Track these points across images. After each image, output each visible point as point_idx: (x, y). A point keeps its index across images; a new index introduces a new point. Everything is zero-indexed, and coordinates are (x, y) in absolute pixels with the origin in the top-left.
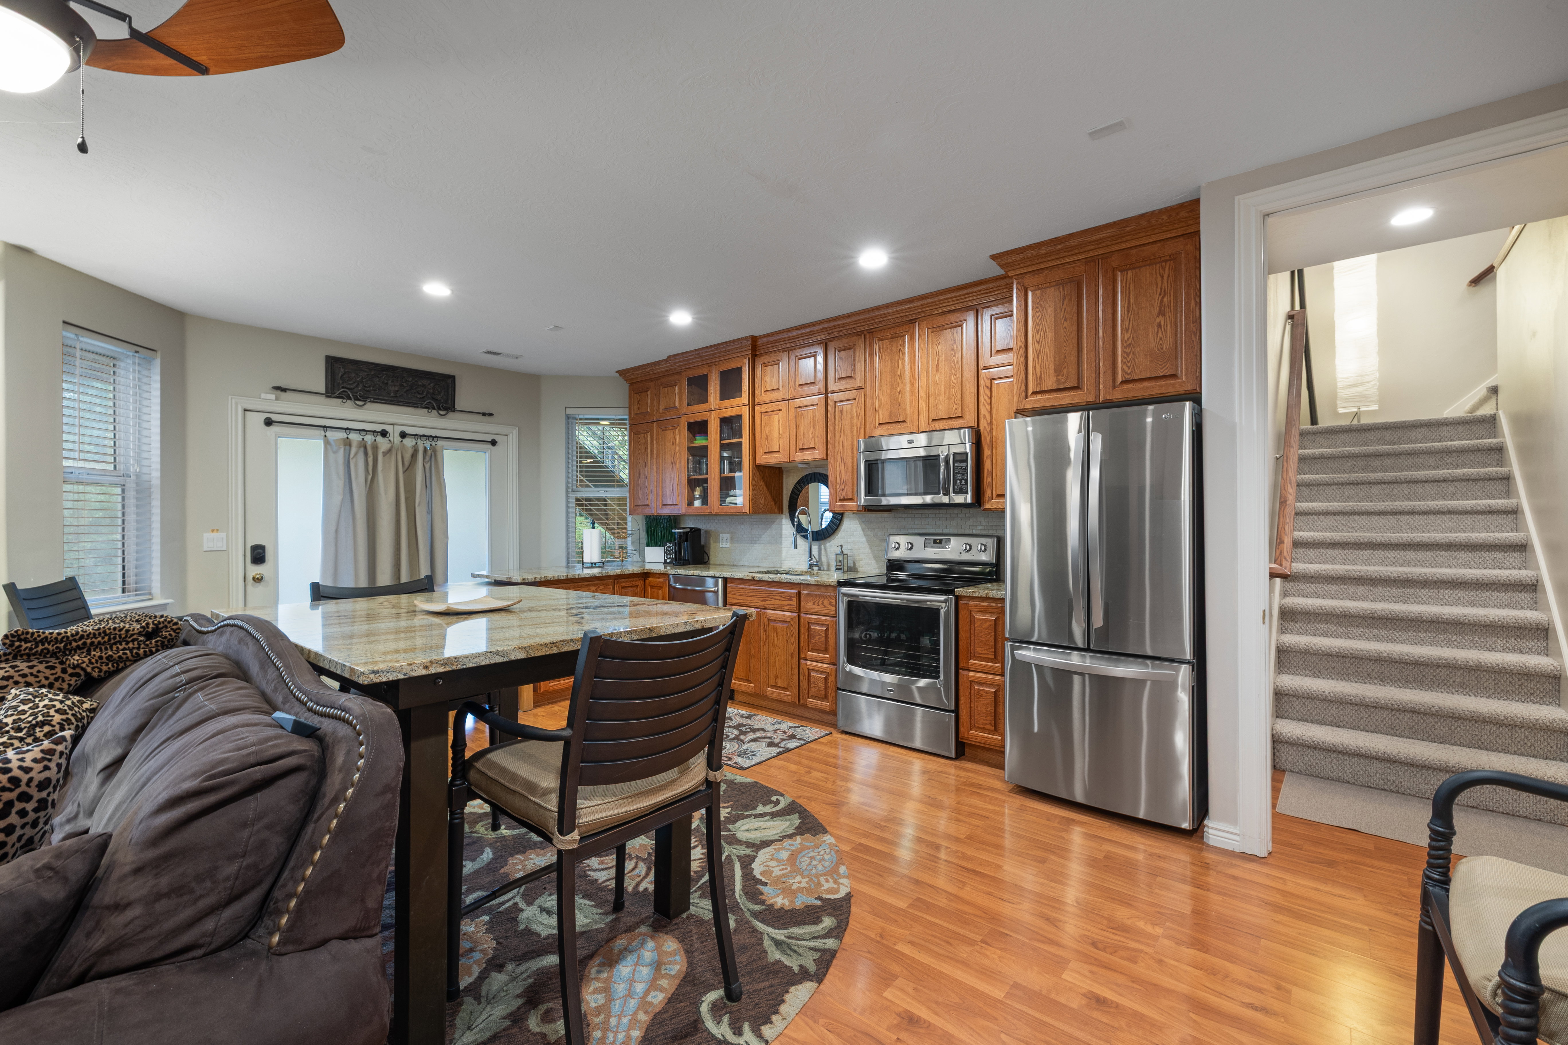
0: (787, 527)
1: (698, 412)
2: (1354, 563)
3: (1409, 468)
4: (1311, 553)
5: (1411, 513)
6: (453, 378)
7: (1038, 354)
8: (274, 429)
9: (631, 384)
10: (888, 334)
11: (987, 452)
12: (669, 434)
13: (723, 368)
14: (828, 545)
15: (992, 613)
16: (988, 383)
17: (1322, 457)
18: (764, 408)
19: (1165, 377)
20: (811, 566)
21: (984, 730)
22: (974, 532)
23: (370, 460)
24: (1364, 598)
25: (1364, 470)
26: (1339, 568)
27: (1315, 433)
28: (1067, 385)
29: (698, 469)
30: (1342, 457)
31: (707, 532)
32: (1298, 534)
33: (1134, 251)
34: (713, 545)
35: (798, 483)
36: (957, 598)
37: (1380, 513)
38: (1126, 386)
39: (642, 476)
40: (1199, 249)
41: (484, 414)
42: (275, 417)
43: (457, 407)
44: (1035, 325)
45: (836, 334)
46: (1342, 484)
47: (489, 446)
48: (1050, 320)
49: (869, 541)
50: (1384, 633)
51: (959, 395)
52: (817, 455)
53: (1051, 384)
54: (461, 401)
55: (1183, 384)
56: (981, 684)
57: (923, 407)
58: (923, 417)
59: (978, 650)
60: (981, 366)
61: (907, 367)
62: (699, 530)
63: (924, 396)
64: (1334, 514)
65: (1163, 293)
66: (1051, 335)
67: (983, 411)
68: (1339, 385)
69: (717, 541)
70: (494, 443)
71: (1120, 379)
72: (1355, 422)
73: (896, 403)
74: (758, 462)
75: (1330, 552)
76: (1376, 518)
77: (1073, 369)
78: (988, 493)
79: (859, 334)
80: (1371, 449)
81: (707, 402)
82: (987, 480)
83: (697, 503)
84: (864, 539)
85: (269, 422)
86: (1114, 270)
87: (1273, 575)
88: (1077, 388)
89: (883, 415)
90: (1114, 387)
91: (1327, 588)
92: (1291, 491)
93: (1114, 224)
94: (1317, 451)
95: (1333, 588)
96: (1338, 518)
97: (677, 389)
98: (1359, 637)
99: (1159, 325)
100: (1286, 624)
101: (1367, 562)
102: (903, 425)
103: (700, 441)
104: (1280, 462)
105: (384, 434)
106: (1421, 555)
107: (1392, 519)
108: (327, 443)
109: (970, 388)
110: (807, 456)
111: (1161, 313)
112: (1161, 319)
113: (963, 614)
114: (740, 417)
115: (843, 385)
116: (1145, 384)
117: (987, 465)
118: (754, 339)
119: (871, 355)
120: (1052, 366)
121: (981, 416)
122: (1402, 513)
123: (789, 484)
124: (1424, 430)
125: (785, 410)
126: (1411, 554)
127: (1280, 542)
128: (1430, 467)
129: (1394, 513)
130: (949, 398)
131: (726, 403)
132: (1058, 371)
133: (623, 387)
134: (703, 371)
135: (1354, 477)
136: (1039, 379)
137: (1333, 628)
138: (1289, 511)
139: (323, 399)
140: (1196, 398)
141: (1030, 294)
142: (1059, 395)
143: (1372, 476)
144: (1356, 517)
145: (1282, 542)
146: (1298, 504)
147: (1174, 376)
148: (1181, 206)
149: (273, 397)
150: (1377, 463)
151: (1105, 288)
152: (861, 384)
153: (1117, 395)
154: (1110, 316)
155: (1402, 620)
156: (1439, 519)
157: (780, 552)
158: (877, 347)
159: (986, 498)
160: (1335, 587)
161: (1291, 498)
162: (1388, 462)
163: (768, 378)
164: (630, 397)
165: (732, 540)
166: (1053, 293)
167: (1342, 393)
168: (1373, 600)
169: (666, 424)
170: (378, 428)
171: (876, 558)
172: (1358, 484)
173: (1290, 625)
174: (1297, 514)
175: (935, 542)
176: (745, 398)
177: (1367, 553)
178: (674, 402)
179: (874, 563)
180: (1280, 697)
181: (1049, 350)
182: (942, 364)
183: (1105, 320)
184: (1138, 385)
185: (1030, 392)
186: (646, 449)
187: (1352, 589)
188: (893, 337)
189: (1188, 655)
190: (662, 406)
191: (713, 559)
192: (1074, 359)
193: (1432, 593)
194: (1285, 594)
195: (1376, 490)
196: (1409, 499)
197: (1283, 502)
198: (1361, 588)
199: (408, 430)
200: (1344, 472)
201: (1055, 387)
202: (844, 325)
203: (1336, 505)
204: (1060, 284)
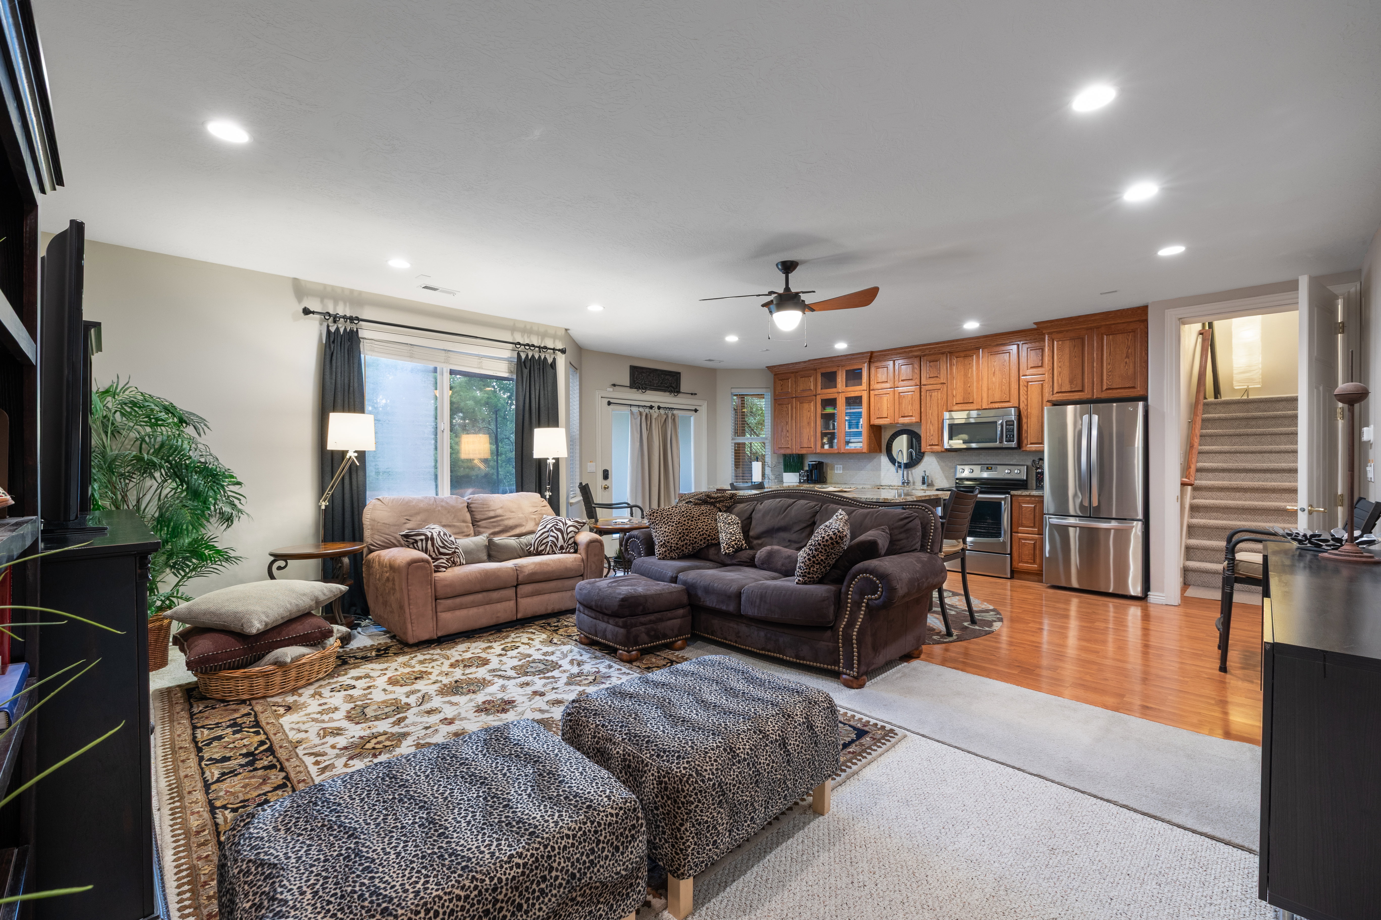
0: (884, 459)
1: (829, 393)
2: (1235, 480)
3: (1273, 426)
4: (1210, 475)
5: (1271, 452)
6: (679, 373)
7: (1060, 373)
8: (611, 406)
9: (775, 375)
10: (962, 354)
11: (1024, 420)
12: (806, 406)
13: (848, 368)
14: (913, 471)
15: (1032, 503)
16: (1026, 384)
17: (1220, 419)
18: (876, 392)
19: (1129, 388)
20: (903, 483)
21: (1027, 563)
22: (1011, 463)
23: (649, 423)
24: (1240, 499)
25: (1245, 427)
26: (1226, 483)
27: (1216, 404)
28: (1076, 389)
29: (827, 427)
30: (1232, 419)
31: (826, 464)
32: (1200, 465)
33: (1113, 326)
34: (829, 472)
35: (893, 435)
36: (1011, 496)
37: (1252, 452)
38: (1108, 391)
39: (784, 430)
40: (1147, 328)
41: (692, 394)
42: (612, 401)
43: (682, 390)
44: (1058, 359)
45: (927, 352)
46: (1231, 435)
47: (694, 412)
48: (1067, 357)
49: (942, 468)
50: (1249, 517)
51: (1008, 389)
52: (914, 419)
53: (1067, 388)
54: (684, 387)
55: (1138, 392)
56: (1025, 539)
57: (985, 395)
58: (985, 400)
59: (1024, 522)
60: (1021, 374)
61: (975, 373)
62: (822, 463)
63: (985, 389)
64: (1225, 453)
65: (1128, 348)
66: (1067, 364)
67: (1022, 399)
68: (1235, 372)
69: (833, 469)
70: (696, 411)
71: (1105, 387)
72: (1245, 397)
73: (967, 392)
74: (872, 423)
75: (1221, 474)
76: (1250, 455)
77: (1079, 381)
78: (1025, 442)
79: (943, 353)
80: (1250, 414)
81: (836, 387)
82: (1024, 435)
83: (826, 447)
84: (939, 467)
85: (609, 403)
86: (1102, 334)
87: (1183, 484)
88: (1082, 391)
89: (959, 399)
90: (1102, 391)
91: (1219, 494)
92: (1196, 441)
93: (1103, 313)
94: (1217, 416)
95: (1222, 494)
96: (1227, 455)
97: (812, 379)
98: (1235, 519)
99: (1126, 363)
100: (1194, 514)
101: (1243, 480)
102: (972, 405)
103: (829, 410)
104: (1191, 423)
105: (651, 407)
106: (1274, 476)
107: (1259, 456)
108: (632, 413)
109: (1014, 386)
110: (906, 420)
111: (1127, 357)
112: (1127, 360)
113: (1015, 504)
114: (861, 397)
115: (932, 381)
116: (1119, 391)
117: (1025, 427)
118: (872, 353)
119: (951, 365)
120: (1068, 380)
121: (1021, 402)
122: (1265, 452)
123: (886, 436)
124: (1284, 403)
125: (892, 394)
126: (1268, 475)
127: (1189, 467)
128: (1285, 426)
129: (1261, 452)
130: (1001, 391)
131: (850, 389)
132: (1071, 382)
133: (771, 376)
134: (834, 370)
135: (1238, 431)
136: (1060, 386)
137: (1220, 515)
138: (1195, 451)
139: (628, 389)
140: (1144, 399)
141: (1055, 343)
142: (1072, 394)
143: (1249, 431)
144: (1238, 455)
145: (1190, 467)
146: (1200, 447)
147: (1134, 387)
148: (1138, 308)
149: (611, 389)
150: (1253, 423)
151: (1097, 343)
152: (945, 381)
153: (1104, 395)
154: (1100, 357)
155: (1259, 509)
156: (1286, 456)
157: (880, 475)
158: (955, 361)
159: (1024, 445)
160: (1223, 494)
161: (1196, 444)
162: (1261, 422)
163: (879, 375)
164: (775, 382)
165: (844, 469)
166: (1067, 343)
167: (1236, 377)
168: (1245, 500)
169: (802, 399)
170: (649, 404)
171: (947, 478)
172: (1240, 435)
173: (1196, 514)
174: (1199, 453)
175: (987, 468)
176: (864, 385)
177: (1243, 475)
178: (810, 386)
179: (945, 481)
180: (1188, 549)
181: (1066, 372)
182: (997, 372)
183: (1097, 358)
184: (1115, 391)
185: (1055, 391)
186: (788, 414)
187: (1233, 494)
188: (965, 357)
189: (1140, 516)
190: (801, 387)
191: (829, 480)
192: (1080, 377)
193: (1278, 496)
194: (1194, 498)
195: (1251, 439)
196: (1271, 444)
197: (1192, 447)
198: (1238, 494)
199: (662, 405)
200: (1233, 428)
201: (1069, 390)
202: (933, 348)
203: (1226, 448)
204: (1072, 339)
